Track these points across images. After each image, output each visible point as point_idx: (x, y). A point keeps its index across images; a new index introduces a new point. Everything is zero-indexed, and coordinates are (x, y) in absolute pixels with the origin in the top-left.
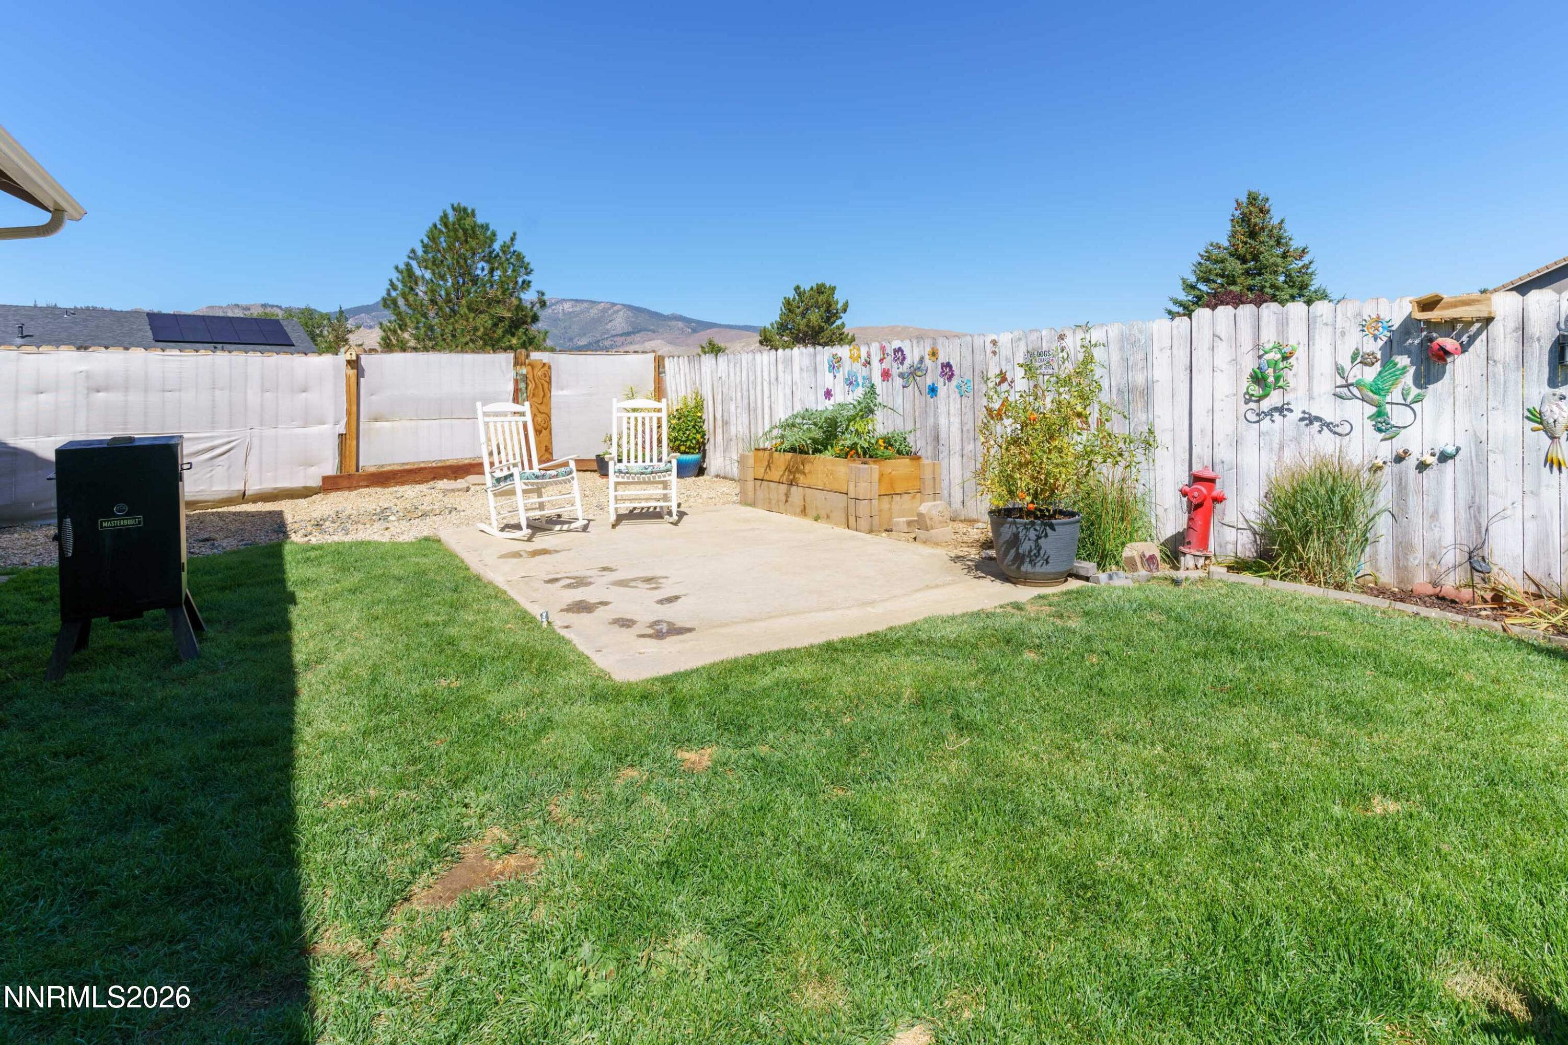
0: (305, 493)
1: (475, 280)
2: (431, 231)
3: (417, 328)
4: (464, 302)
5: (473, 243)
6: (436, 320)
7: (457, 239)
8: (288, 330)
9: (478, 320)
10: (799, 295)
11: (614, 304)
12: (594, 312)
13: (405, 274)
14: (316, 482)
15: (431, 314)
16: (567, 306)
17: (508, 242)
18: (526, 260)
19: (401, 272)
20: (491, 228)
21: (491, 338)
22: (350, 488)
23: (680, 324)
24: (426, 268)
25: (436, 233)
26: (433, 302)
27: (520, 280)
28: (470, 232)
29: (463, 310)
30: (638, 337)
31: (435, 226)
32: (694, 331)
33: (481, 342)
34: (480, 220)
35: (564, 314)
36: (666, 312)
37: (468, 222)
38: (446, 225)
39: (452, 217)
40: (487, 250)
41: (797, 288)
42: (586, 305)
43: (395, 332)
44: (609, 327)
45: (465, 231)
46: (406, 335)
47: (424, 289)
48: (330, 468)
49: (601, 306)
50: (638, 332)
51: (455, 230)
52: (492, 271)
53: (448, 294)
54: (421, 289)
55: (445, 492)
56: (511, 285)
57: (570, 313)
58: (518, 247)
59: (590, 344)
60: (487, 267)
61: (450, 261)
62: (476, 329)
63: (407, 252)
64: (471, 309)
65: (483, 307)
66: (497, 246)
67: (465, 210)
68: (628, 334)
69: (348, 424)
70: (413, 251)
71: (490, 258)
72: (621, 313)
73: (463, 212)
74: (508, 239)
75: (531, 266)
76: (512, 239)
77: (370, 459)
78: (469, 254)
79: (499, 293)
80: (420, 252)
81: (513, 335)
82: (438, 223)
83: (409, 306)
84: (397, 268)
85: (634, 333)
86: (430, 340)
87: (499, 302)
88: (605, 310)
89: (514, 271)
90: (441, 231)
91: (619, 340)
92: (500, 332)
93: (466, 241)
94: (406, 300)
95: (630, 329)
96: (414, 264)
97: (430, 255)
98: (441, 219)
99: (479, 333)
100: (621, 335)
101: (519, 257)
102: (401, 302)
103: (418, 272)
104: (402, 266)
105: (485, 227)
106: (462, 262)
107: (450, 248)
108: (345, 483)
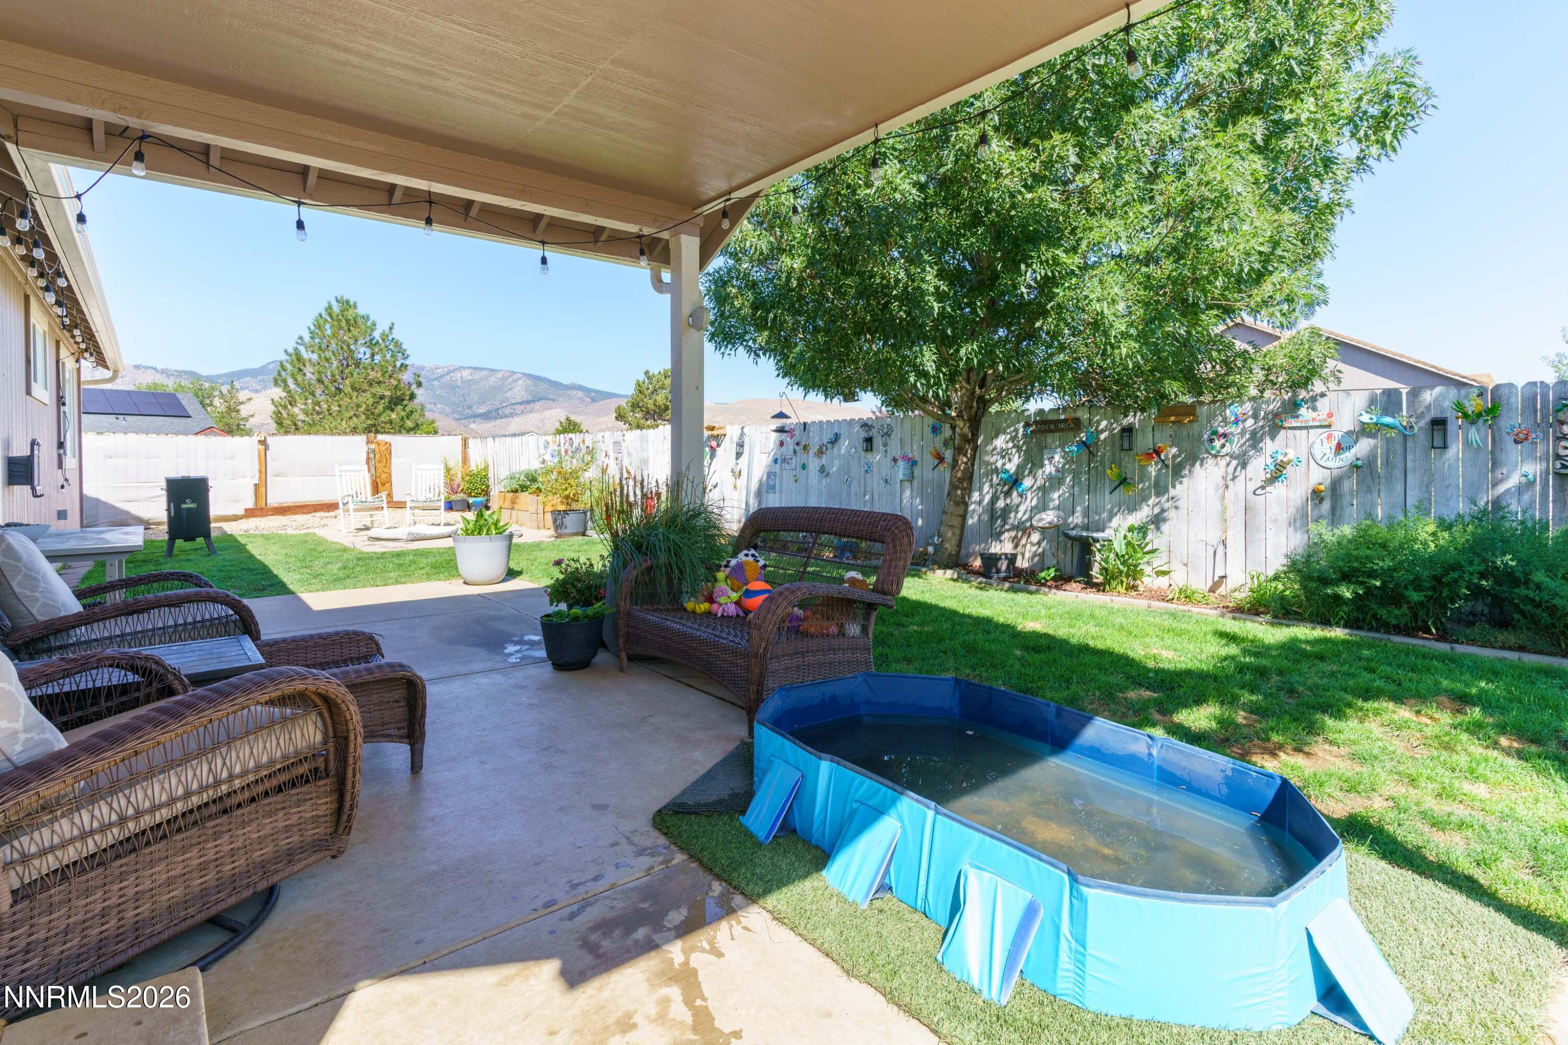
0: (235, 518)
1: (358, 364)
2: (317, 320)
3: (306, 404)
4: (347, 382)
5: (355, 332)
6: (323, 397)
7: (341, 328)
8: (184, 403)
9: (361, 399)
10: (649, 378)
11: (514, 373)
12: (493, 380)
13: (294, 357)
14: (242, 512)
15: (318, 392)
16: (466, 374)
17: (387, 331)
18: (404, 346)
19: (290, 355)
20: (372, 318)
21: (373, 413)
22: (261, 516)
23: (580, 394)
24: (313, 352)
25: (321, 321)
26: (320, 381)
27: (398, 364)
28: (352, 322)
29: (348, 389)
30: (537, 406)
31: (321, 316)
32: (594, 400)
33: (364, 417)
34: (361, 311)
35: (463, 382)
36: (566, 382)
37: (350, 314)
38: (330, 315)
39: (336, 308)
40: (368, 338)
41: (647, 373)
42: (485, 373)
43: (285, 407)
44: (509, 394)
45: (347, 321)
46: (296, 410)
47: (311, 370)
48: (250, 504)
49: (500, 375)
50: (539, 400)
51: (339, 321)
52: (373, 355)
53: (333, 376)
54: (308, 370)
55: (321, 518)
56: (390, 368)
57: (469, 381)
58: (396, 335)
59: (489, 412)
60: (368, 352)
61: (334, 345)
62: (358, 406)
63: (296, 338)
64: (354, 388)
65: (365, 386)
66: (377, 335)
67: (348, 302)
68: (528, 402)
69: (260, 478)
70: (301, 338)
71: (371, 344)
72: (521, 382)
73: (346, 304)
74: (387, 329)
75: (408, 352)
76: (391, 329)
77: (274, 499)
78: (351, 341)
79: (379, 375)
80: (307, 338)
81: (392, 410)
82: (323, 313)
83: (298, 384)
84: (286, 351)
85: (534, 401)
86: (318, 413)
87: (379, 383)
88: (504, 379)
89: (392, 356)
90: (326, 321)
91: (519, 408)
92: (380, 408)
93: (349, 330)
94: (296, 380)
95: (530, 398)
96: (302, 349)
97: (317, 341)
98: (326, 310)
99: (362, 409)
100: (521, 403)
101: (397, 344)
102: (290, 382)
103: (305, 355)
104: (291, 350)
105: (366, 318)
106: (345, 348)
107: (334, 335)
108: (259, 513)
